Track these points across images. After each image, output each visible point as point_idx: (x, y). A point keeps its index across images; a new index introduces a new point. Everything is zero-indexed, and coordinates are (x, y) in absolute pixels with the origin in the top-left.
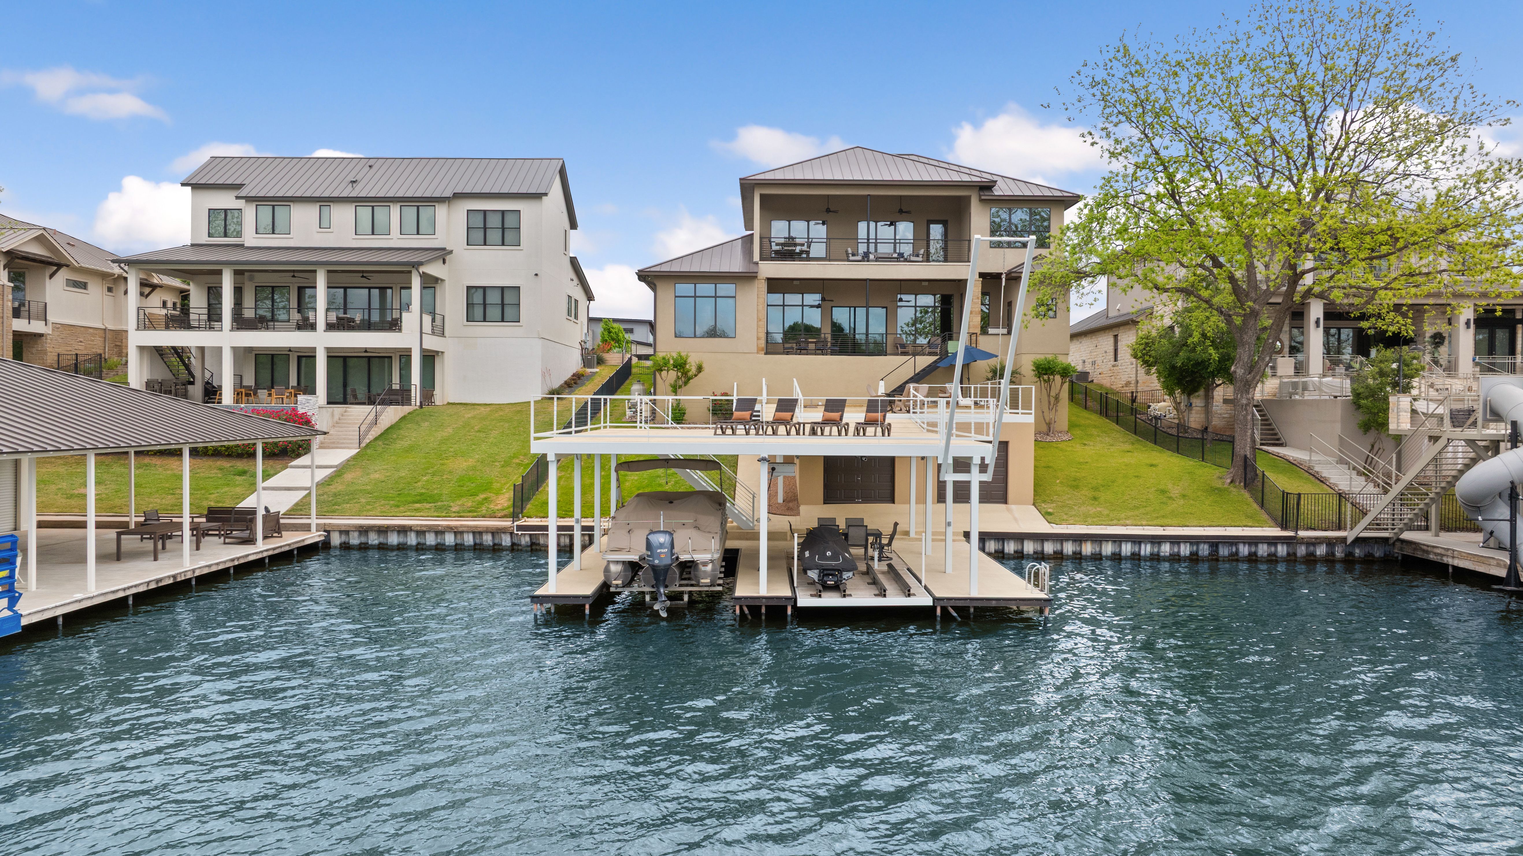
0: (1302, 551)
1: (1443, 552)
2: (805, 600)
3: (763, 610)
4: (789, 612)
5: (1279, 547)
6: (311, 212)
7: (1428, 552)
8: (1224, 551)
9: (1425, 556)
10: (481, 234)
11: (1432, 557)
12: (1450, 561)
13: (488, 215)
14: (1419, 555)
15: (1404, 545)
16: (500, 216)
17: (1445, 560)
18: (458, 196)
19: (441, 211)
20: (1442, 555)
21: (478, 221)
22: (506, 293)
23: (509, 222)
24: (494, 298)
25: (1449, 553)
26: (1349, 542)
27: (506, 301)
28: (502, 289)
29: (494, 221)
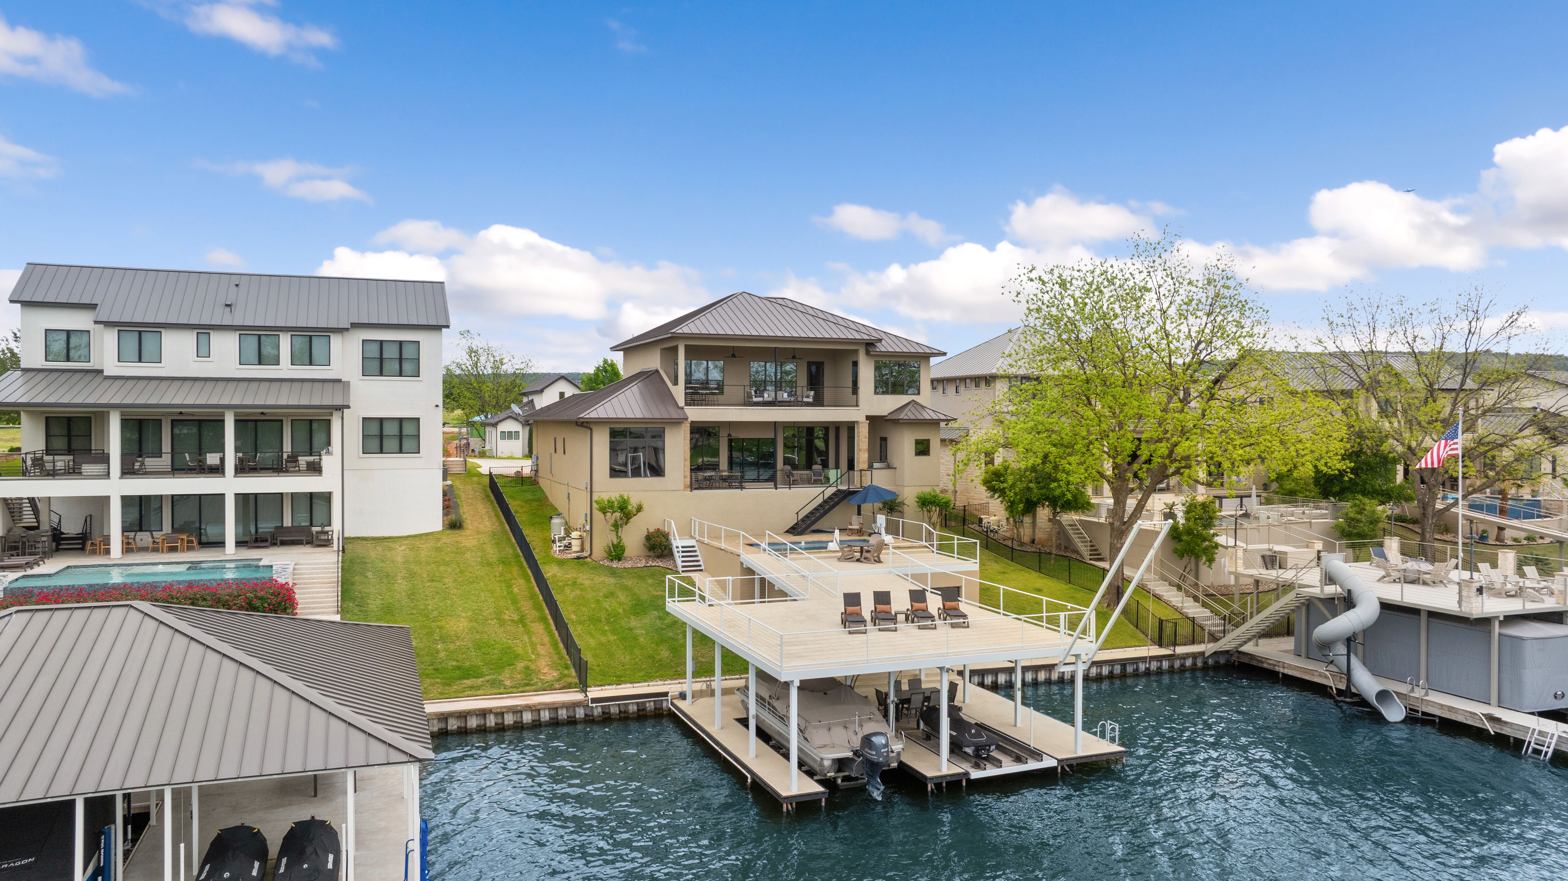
0: (1177, 664)
1: (1275, 663)
2: (976, 774)
3: (944, 785)
4: (964, 784)
5: (1164, 663)
6: (188, 340)
7: (1262, 662)
8: (1130, 669)
9: (1260, 665)
10: (377, 364)
11: (1265, 666)
12: (1281, 670)
13: (385, 346)
14: (1254, 663)
15: (1241, 655)
16: (397, 346)
17: (1277, 669)
18: (356, 326)
19: (336, 341)
20: (1275, 665)
21: (374, 351)
22: (405, 424)
23: (408, 353)
24: (391, 430)
25: (1280, 664)
26: (1206, 655)
27: (405, 432)
28: (401, 421)
29: (391, 353)
